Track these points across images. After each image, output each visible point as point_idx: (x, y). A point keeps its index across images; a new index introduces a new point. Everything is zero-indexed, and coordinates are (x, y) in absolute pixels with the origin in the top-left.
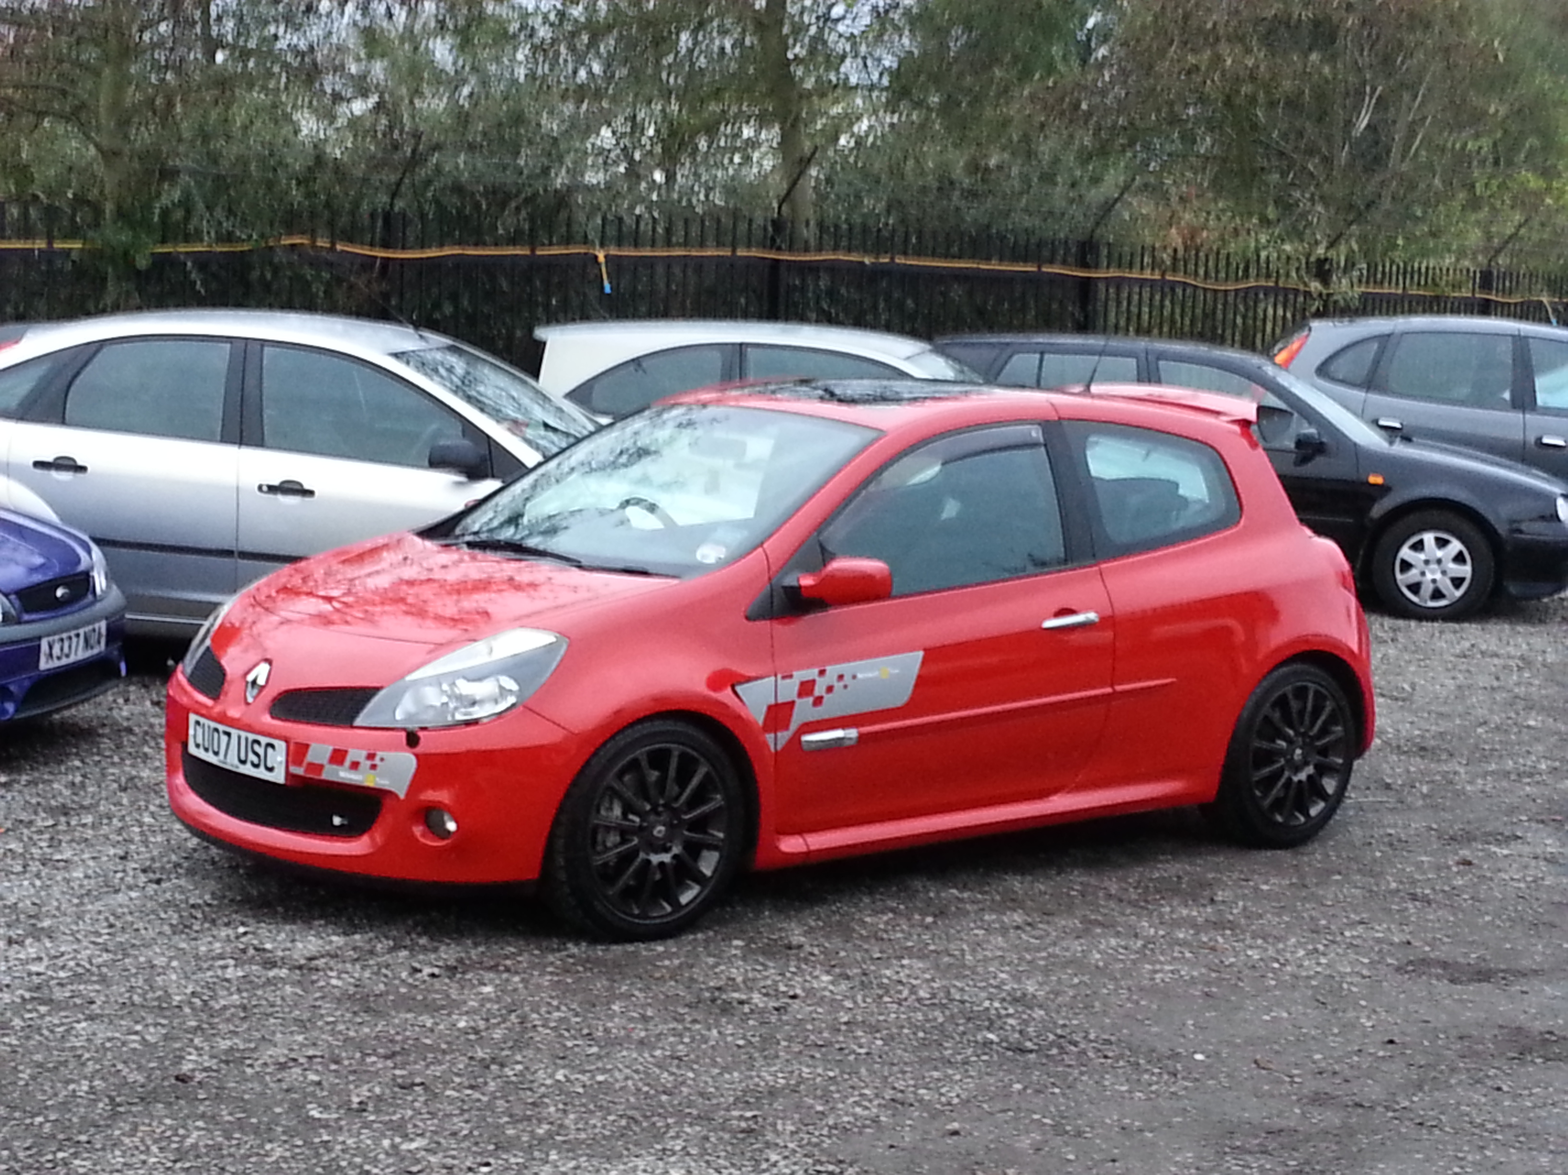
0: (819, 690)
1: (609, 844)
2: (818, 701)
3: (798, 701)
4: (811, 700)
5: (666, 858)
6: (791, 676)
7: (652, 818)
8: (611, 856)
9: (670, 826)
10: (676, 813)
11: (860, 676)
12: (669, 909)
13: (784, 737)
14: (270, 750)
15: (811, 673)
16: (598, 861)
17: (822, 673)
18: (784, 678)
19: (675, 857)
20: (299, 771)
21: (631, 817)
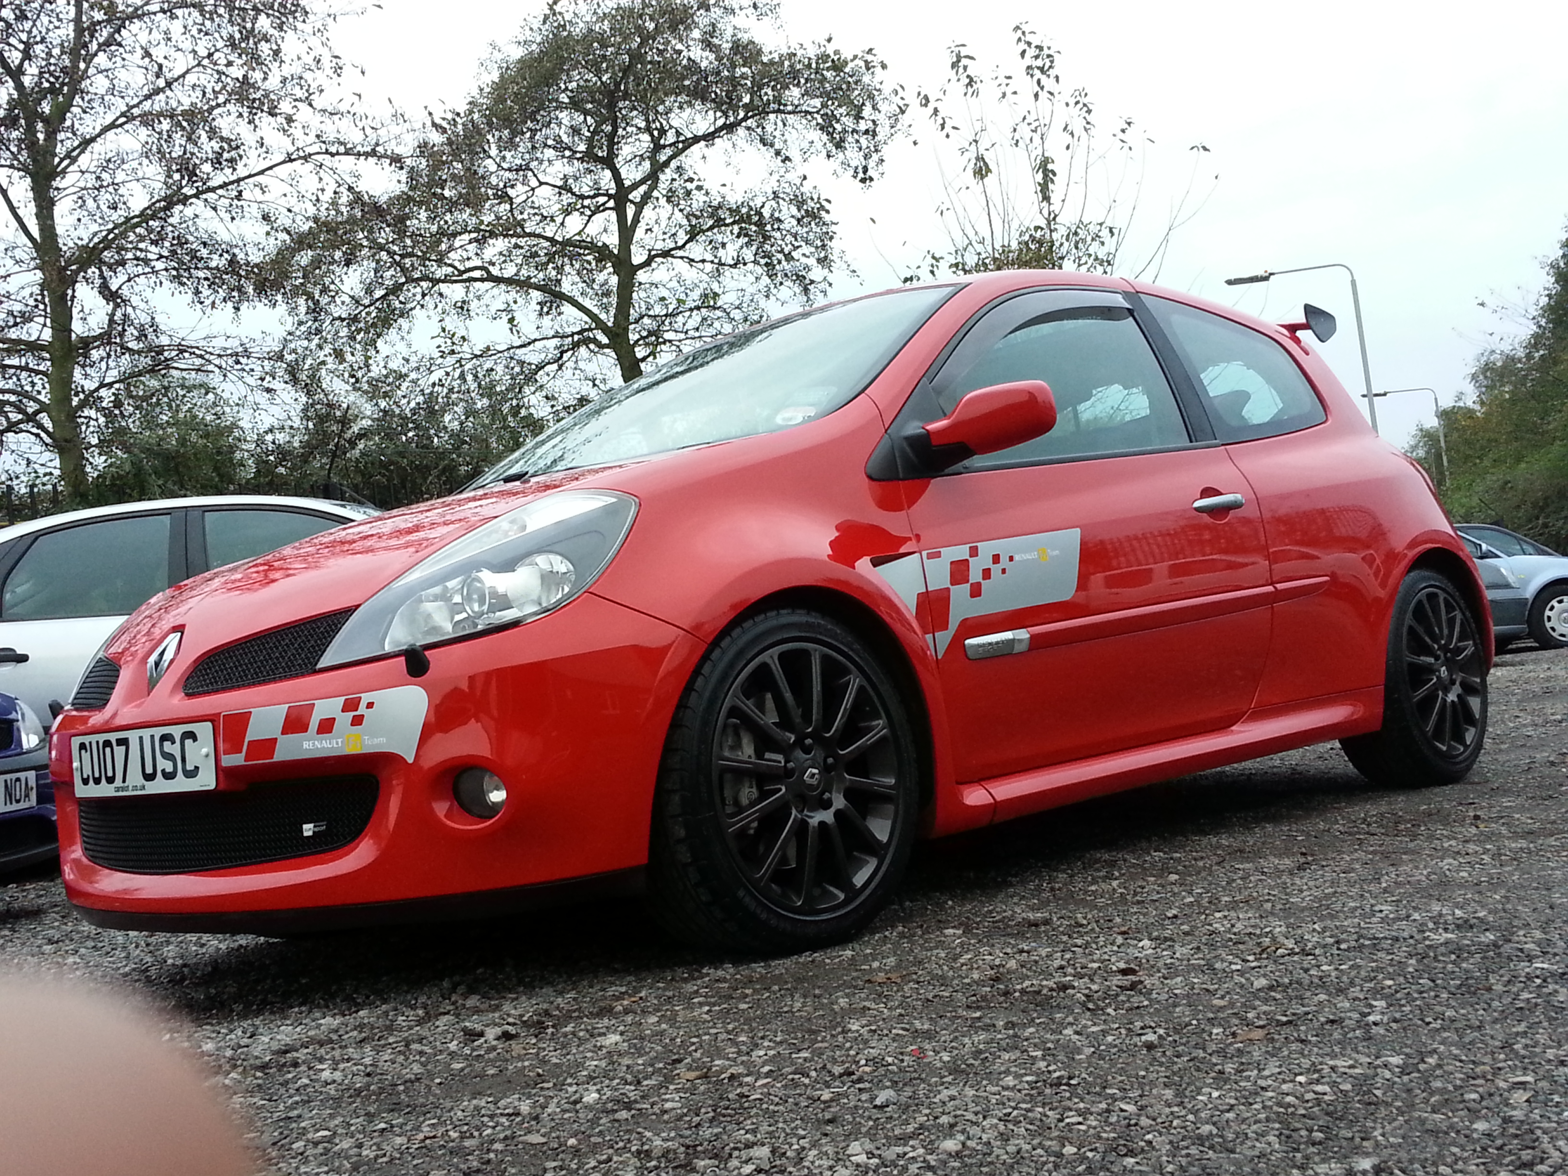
0: (975, 575)
1: (745, 801)
2: (976, 591)
3: (953, 589)
4: (967, 586)
5: (827, 816)
6: (938, 555)
7: (799, 754)
8: (750, 819)
9: (826, 770)
10: (830, 747)
11: (1017, 558)
12: (842, 896)
13: (944, 638)
14: (188, 742)
15: (961, 552)
16: (735, 825)
17: (974, 552)
18: (930, 556)
19: (838, 814)
20: (236, 760)
21: (768, 755)
